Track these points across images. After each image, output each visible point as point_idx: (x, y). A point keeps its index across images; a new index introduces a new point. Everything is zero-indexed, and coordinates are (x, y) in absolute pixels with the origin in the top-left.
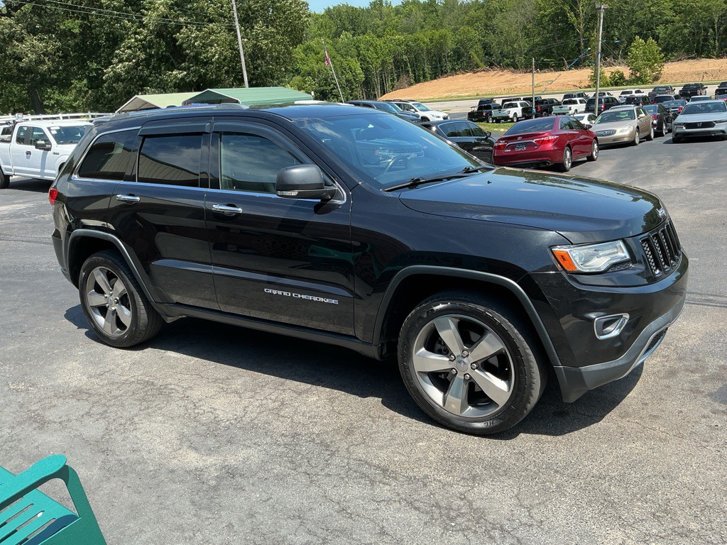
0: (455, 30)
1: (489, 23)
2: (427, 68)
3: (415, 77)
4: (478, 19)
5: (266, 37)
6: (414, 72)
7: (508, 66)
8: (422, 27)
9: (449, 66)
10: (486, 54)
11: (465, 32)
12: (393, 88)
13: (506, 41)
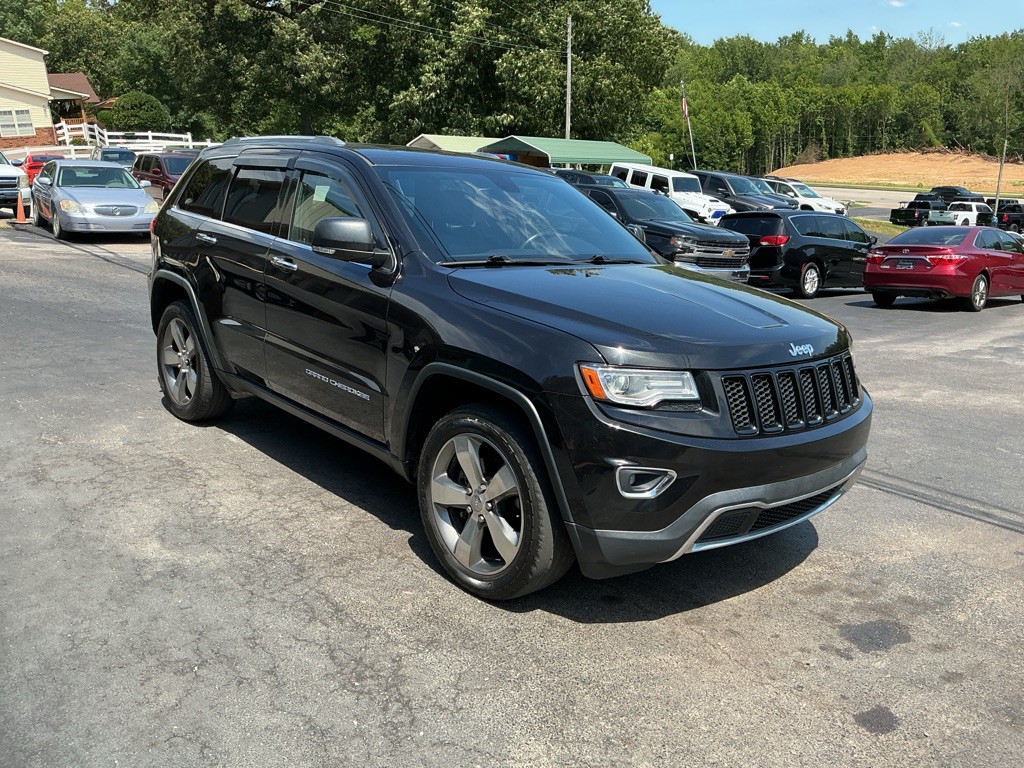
0: (904, 89)
1: (961, 83)
2: (851, 139)
3: (830, 149)
4: (944, 75)
5: (608, 75)
6: (829, 141)
7: (980, 149)
8: (855, 79)
9: (886, 138)
10: (947, 128)
11: (918, 93)
12: (793, 162)
13: (983, 112)
